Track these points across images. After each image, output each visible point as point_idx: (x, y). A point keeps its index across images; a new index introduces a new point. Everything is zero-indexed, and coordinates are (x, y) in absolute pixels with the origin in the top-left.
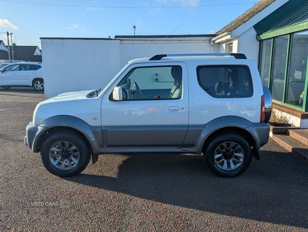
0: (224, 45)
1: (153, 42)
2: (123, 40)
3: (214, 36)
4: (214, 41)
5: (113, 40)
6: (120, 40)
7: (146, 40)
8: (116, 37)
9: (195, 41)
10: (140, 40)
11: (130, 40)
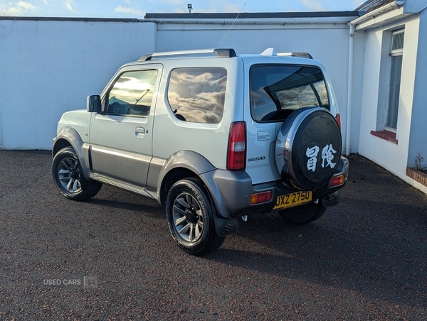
0: (379, 35)
1: (226, 27)
2: (163, 23)
3: (356, 14)
4: (356, 25)
5: (142, 21)
6: (156, 22)
7: (210, 23)
8: (148, 16)
9: (315, 26)
10: (197, 23)
11: (178, 23)
